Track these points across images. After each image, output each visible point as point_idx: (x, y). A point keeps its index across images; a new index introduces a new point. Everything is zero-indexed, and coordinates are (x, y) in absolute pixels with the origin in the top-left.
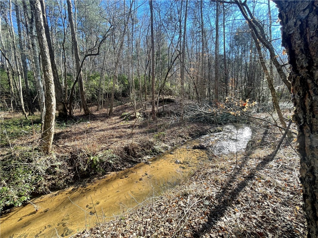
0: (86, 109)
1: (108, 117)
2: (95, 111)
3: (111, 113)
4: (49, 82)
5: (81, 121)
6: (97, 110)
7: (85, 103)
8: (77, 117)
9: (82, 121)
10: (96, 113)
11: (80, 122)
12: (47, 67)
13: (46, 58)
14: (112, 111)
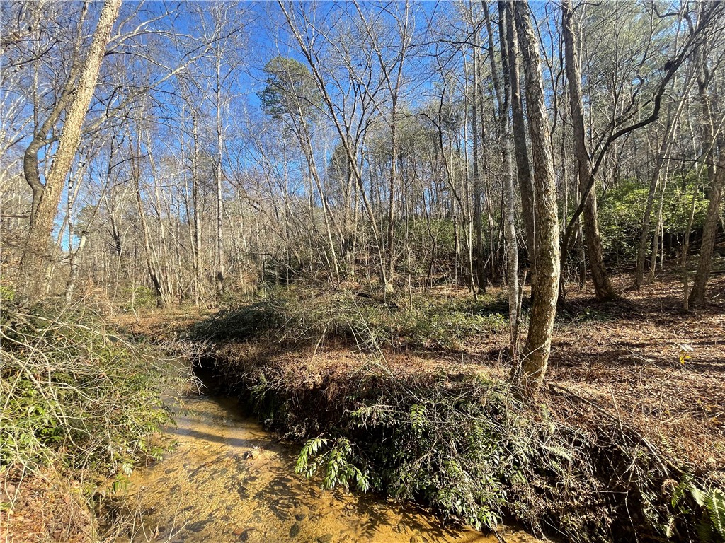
0: (600, 282)
1: (686, 312)
2: (628, 289)
3: (698, 300)
4: (549, 220)
5: (586, 318)
6: (635, 287)
7: (599, 266)
8: (573, 303)
9: (591, 317)
10: (632, 297)
11: (585, 320)
12: (544, 183)
13: (545, 161)
14: (704, 291)
